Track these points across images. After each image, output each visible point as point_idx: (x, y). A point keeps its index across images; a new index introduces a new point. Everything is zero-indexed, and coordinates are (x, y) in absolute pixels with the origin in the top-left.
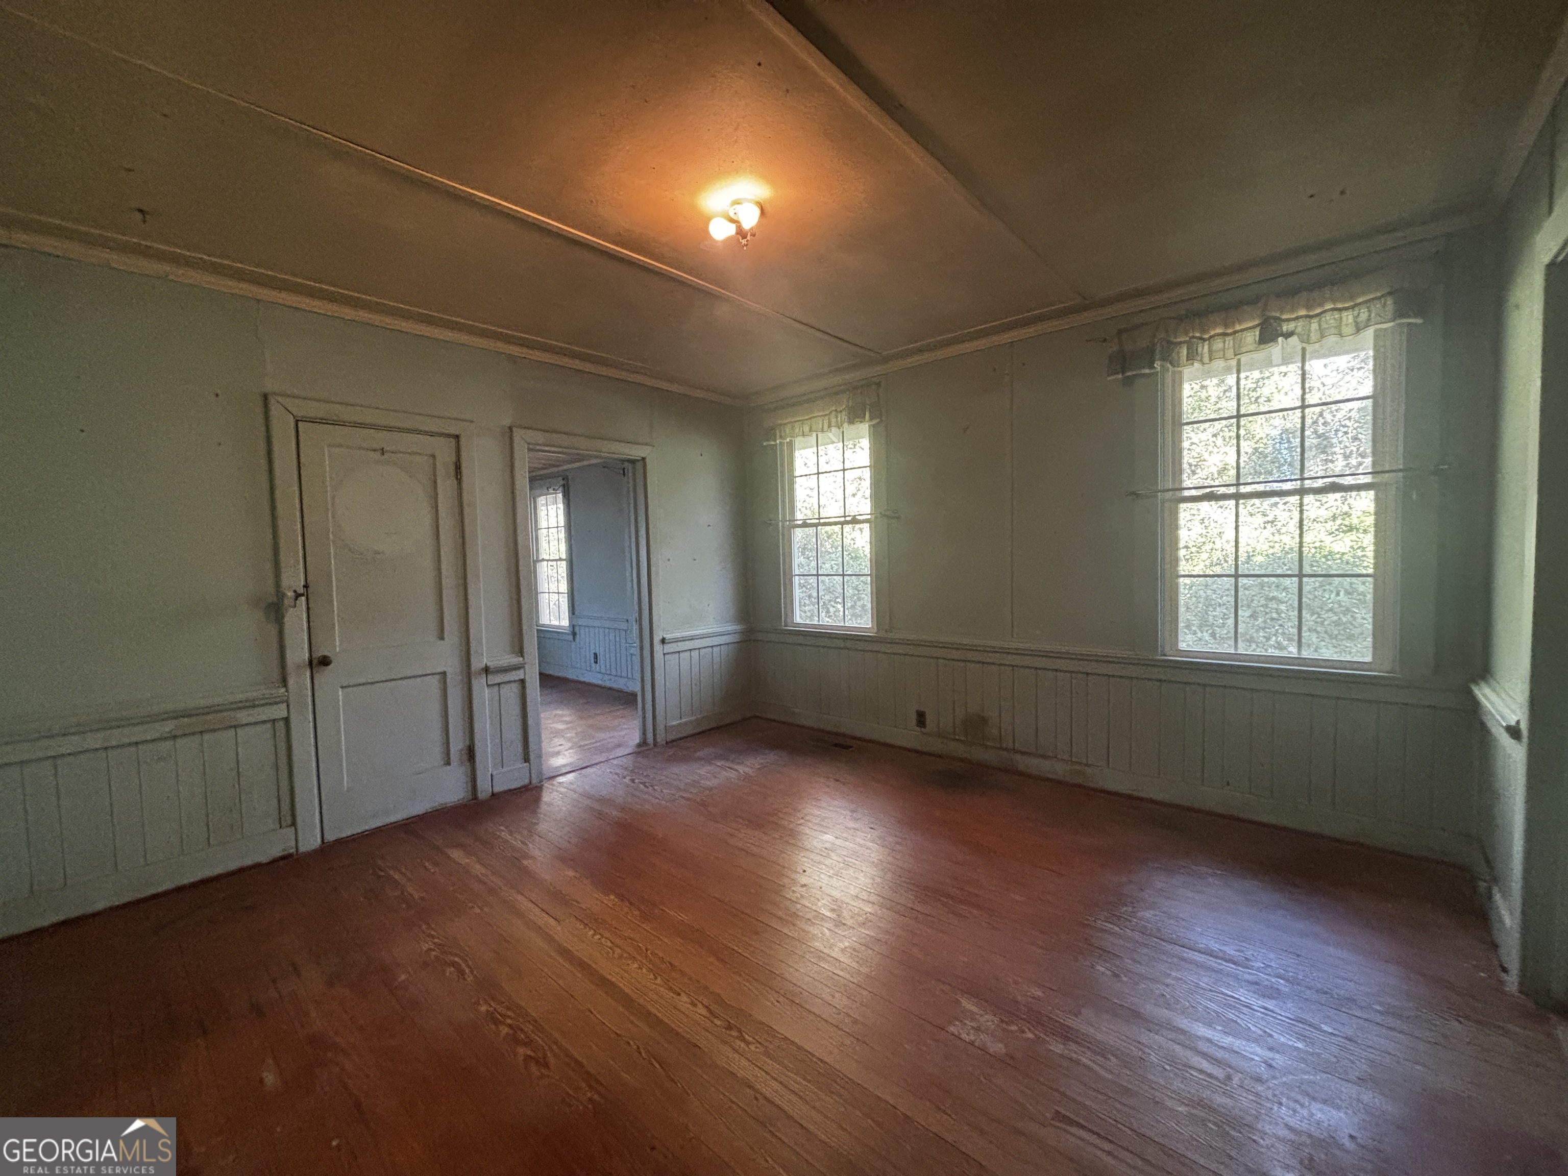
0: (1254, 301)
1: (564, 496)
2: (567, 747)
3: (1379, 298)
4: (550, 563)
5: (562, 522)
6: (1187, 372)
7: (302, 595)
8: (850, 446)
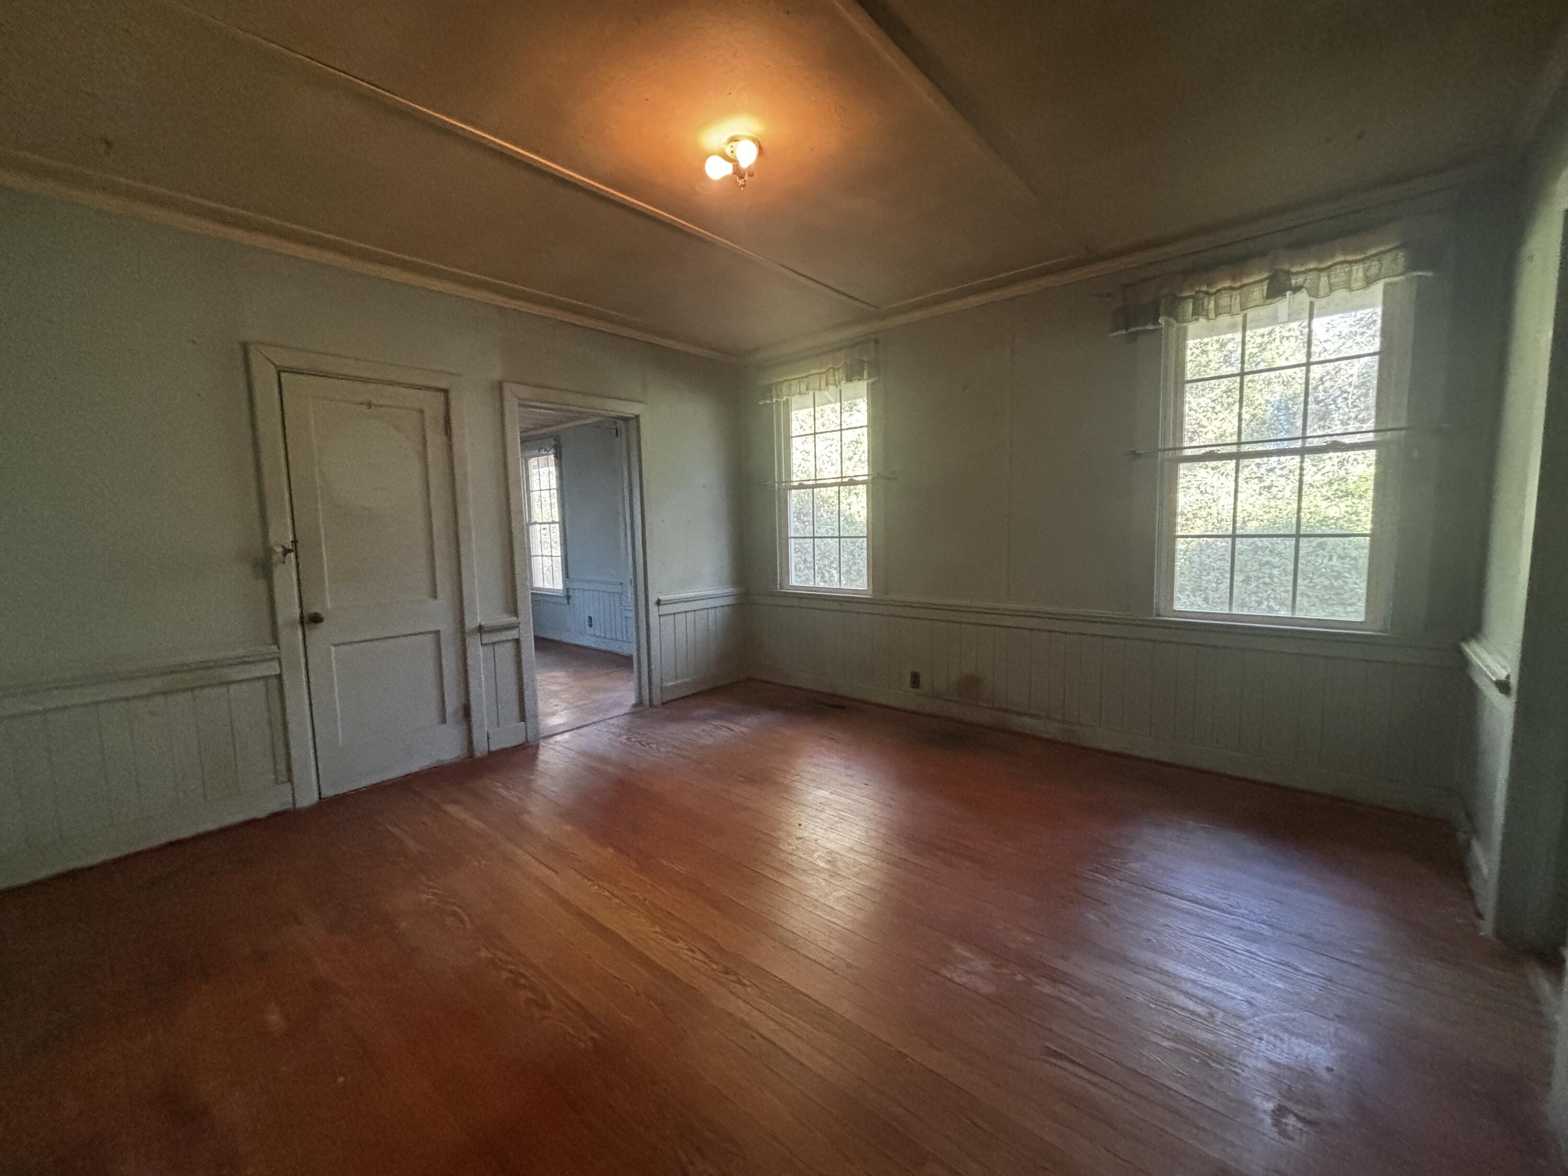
0: (1263, 254)
1: (556, 457)
2: (563, 708)
3: (1390, 251)
4: (543, 526)
5: (554, 484)
6: (1192, 328)
7: (290, 551)
8: (847, 408)
